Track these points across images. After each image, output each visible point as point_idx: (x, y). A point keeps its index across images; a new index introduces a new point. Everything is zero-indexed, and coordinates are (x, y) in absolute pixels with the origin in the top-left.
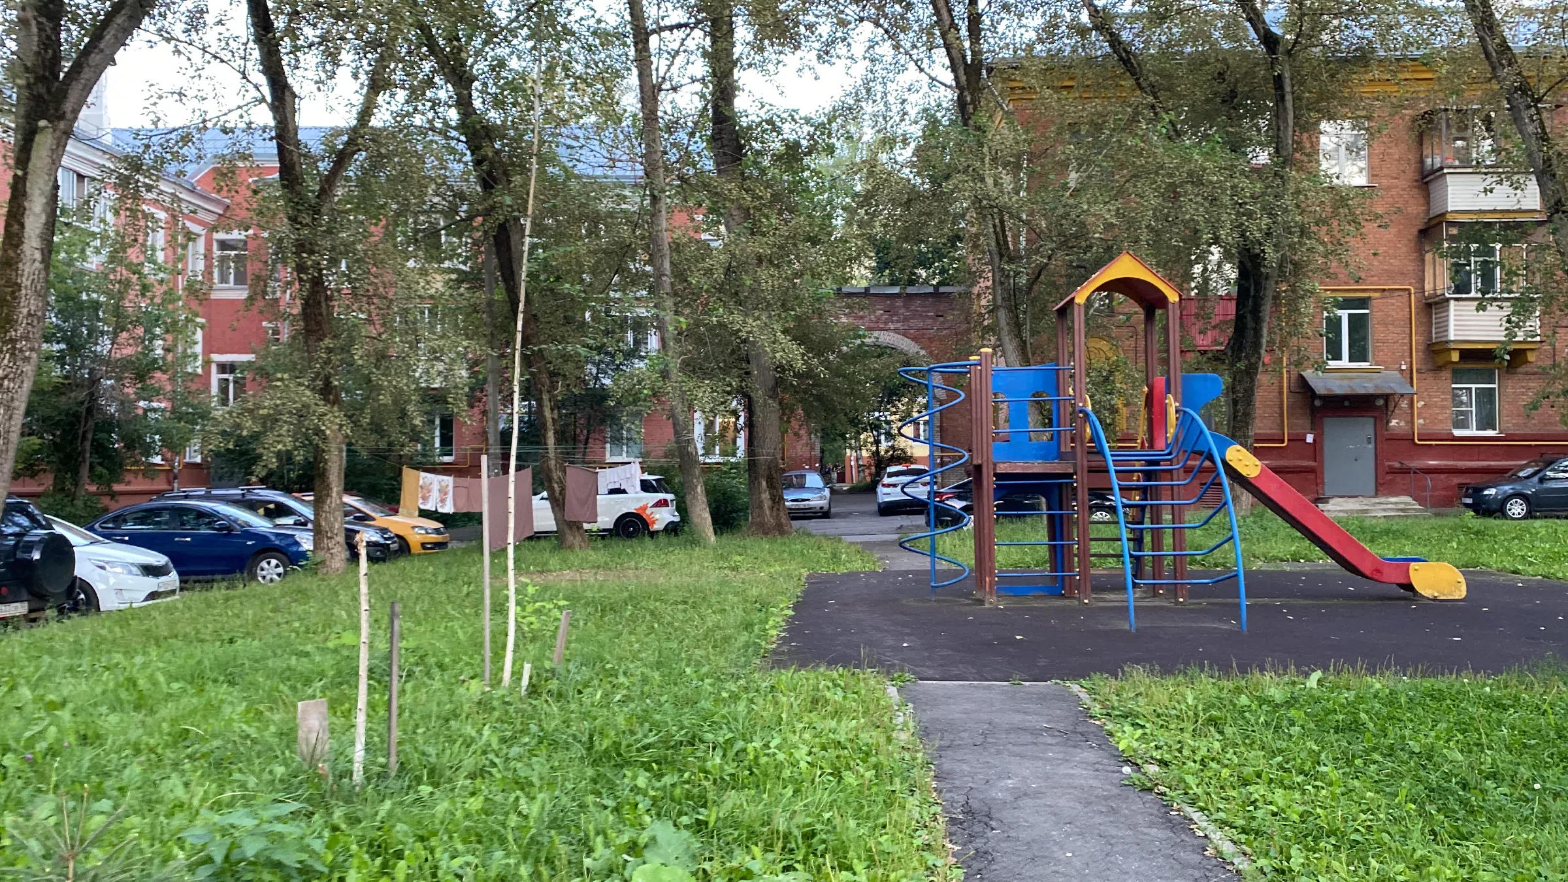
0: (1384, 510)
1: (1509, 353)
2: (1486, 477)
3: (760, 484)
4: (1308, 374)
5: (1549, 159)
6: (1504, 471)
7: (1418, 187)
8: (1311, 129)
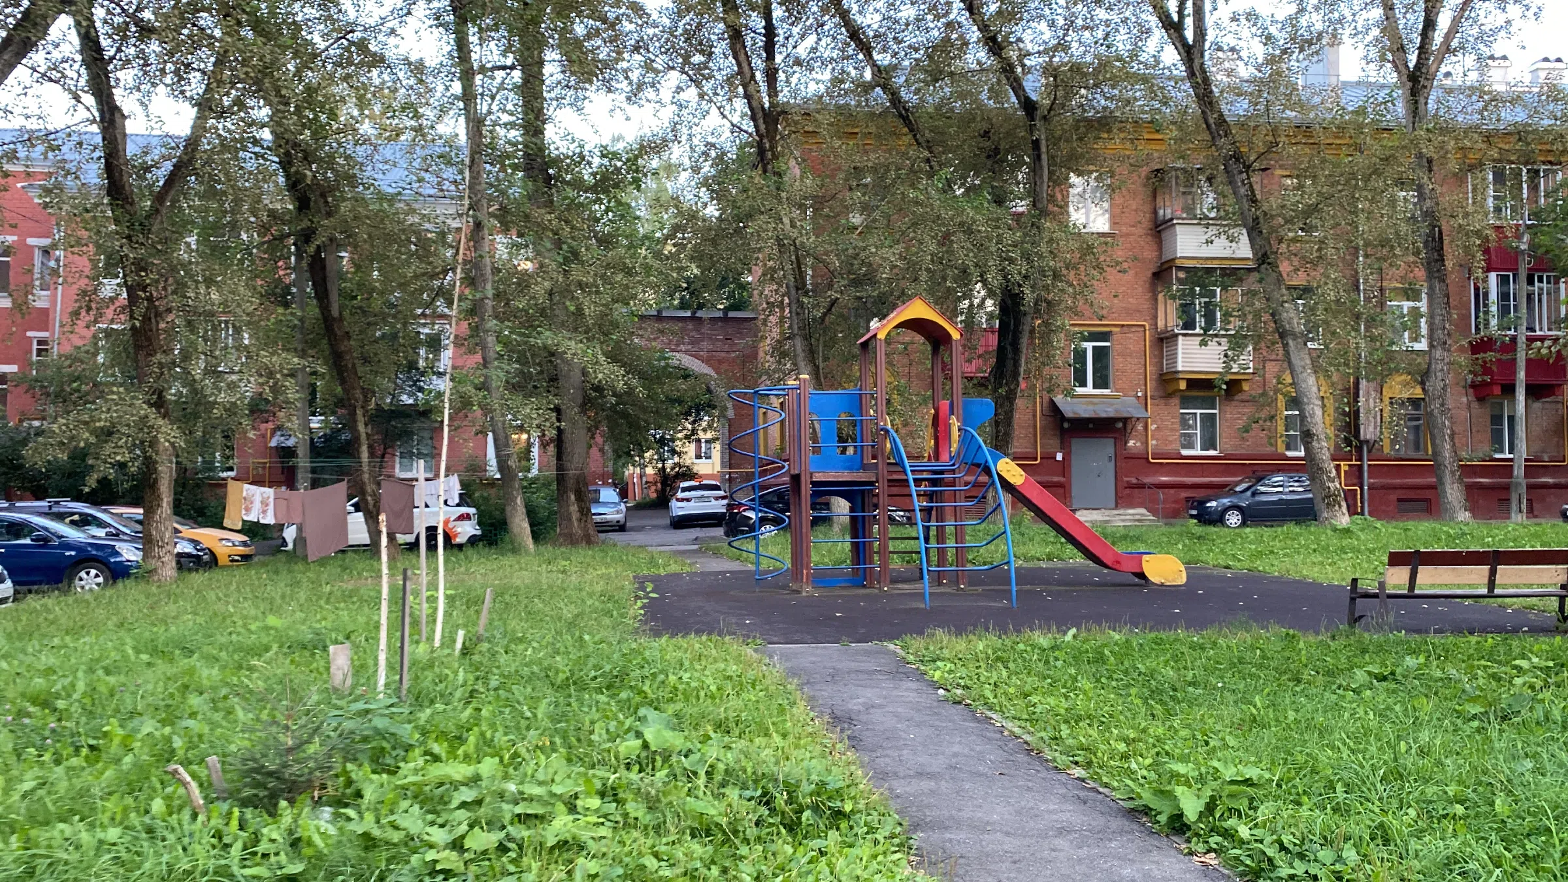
0: (1123, 521)
1: (1226, 383)
2: (1210, 492)
3: (568, 498)
4: (1059, 399)
5: (1257, 218)
6: (1222, 486)
7: (1152, 235)
8: (1062, 183)
